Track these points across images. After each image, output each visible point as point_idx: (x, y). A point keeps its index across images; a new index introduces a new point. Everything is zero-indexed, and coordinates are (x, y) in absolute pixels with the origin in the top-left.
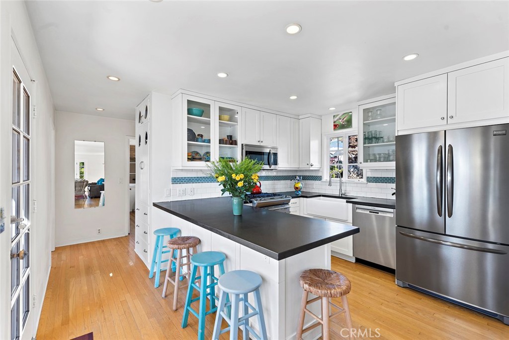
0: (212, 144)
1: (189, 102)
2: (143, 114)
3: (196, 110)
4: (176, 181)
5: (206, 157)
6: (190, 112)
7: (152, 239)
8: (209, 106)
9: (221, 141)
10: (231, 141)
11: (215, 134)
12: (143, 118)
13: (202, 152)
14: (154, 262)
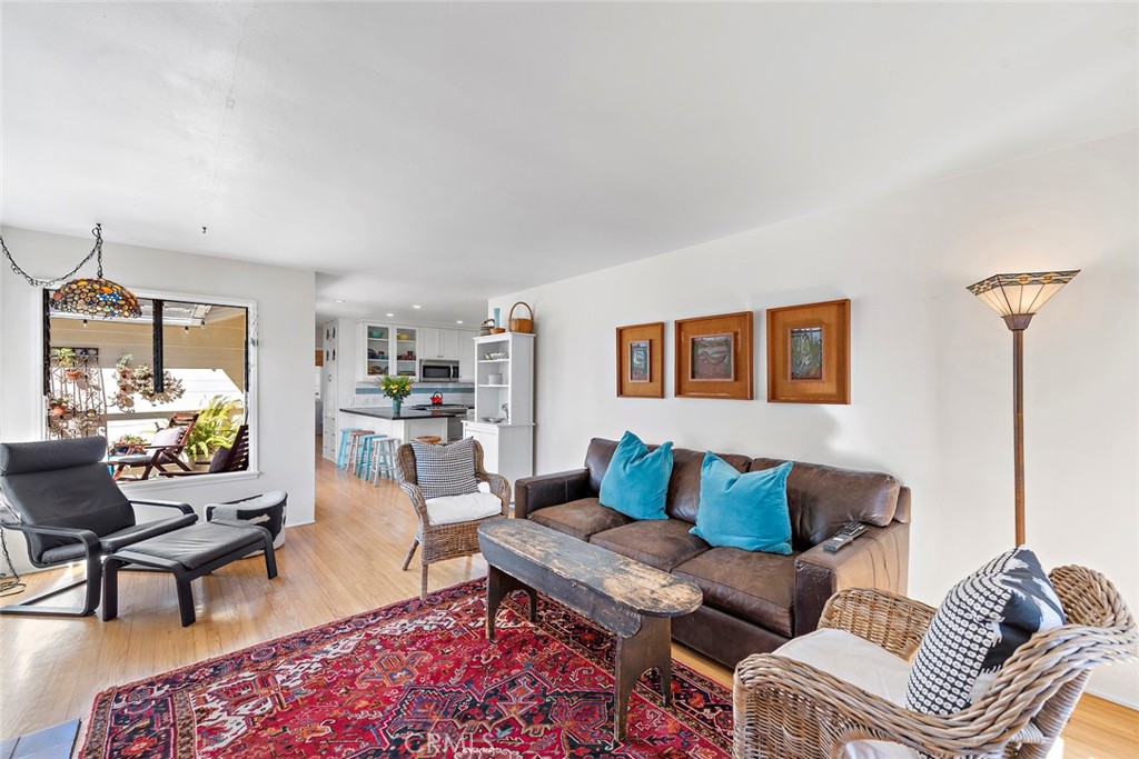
0: (390, 361)
1: (369, 327)
2: (331, 333)
3: (376, 333)
4: (359, 391)
5: (385, 371)
6: (370, 335)
7: (339, 437)
8: (387, 329)
9: (399, 358)
10: (411, 356)
11: (392, 352)
12: (331, 337)
13: (383, 368)
14: (340, 454)
